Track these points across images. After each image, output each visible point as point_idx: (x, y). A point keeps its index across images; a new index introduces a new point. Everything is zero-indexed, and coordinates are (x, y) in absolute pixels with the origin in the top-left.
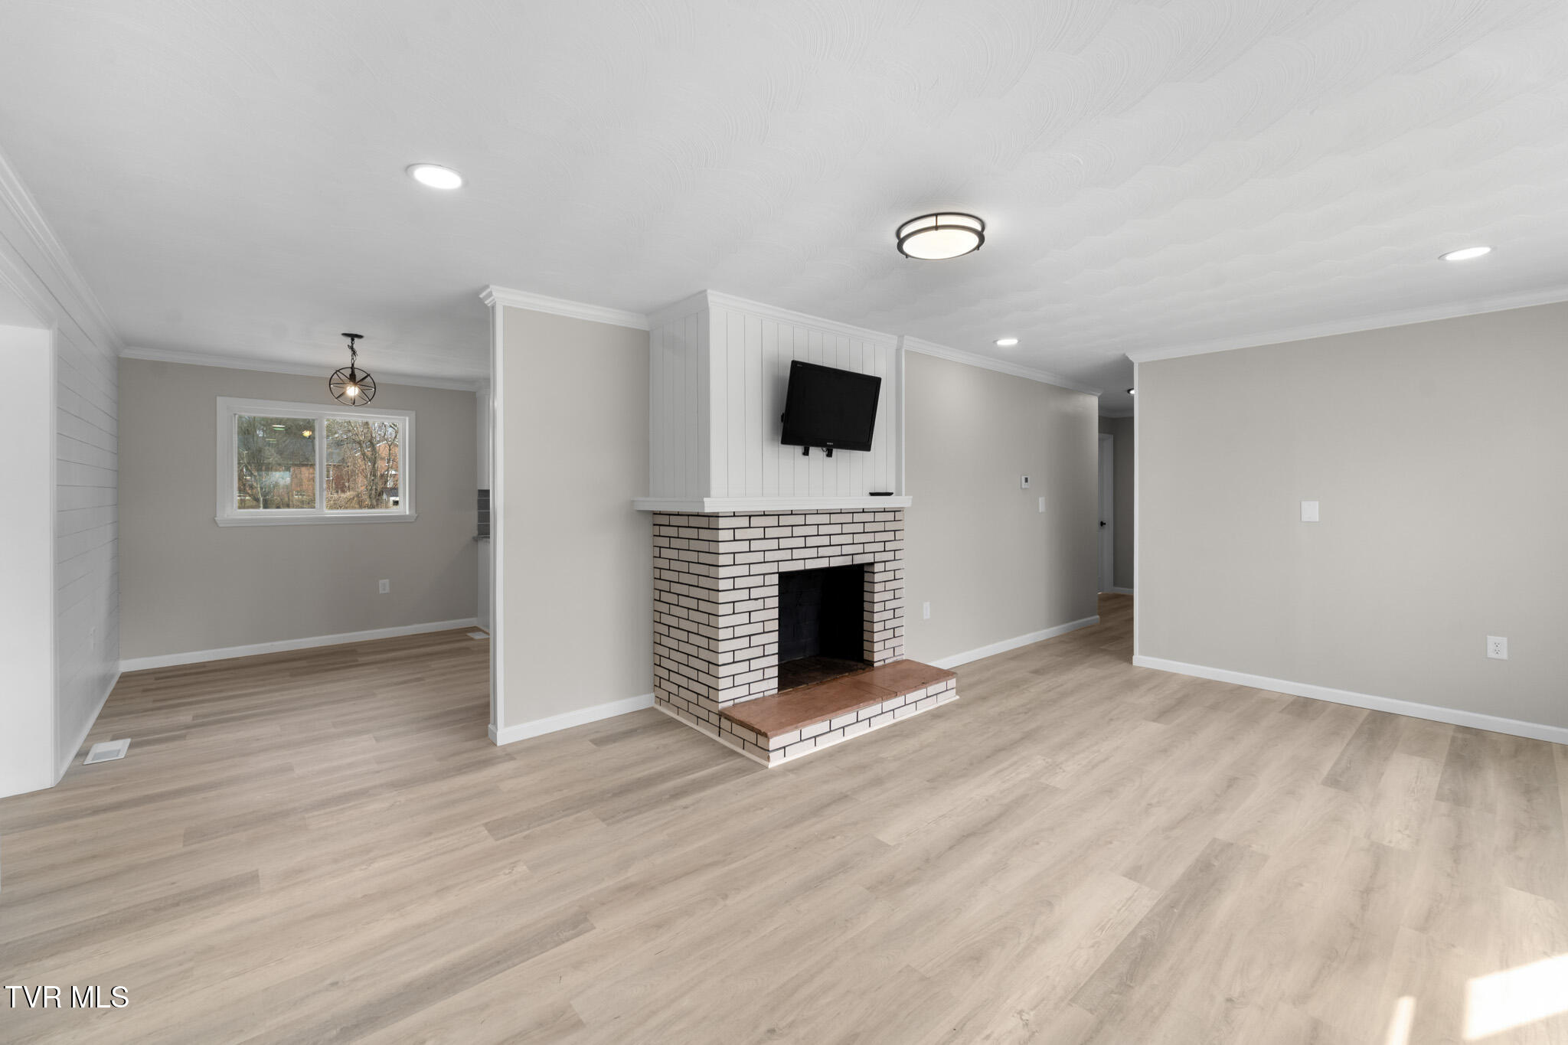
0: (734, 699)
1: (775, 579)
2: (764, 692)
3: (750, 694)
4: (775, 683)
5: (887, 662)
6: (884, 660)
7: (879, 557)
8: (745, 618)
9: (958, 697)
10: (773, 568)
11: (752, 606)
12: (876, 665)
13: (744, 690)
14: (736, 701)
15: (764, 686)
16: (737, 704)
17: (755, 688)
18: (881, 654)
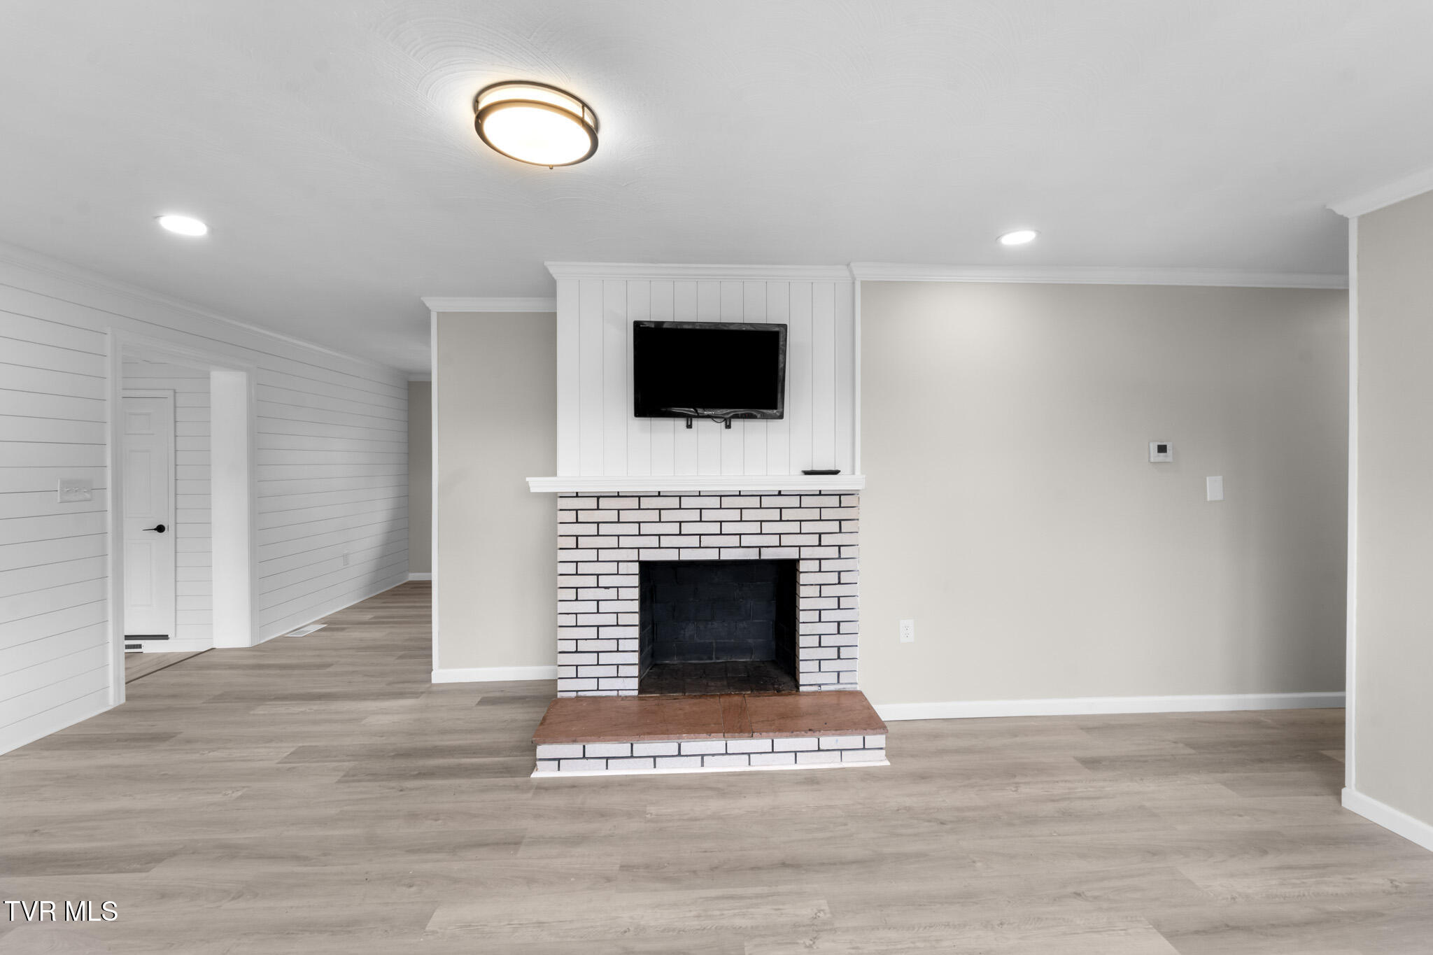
0: (577, 691)
1: (635, 568)
2: (618, 690)
3: (598, 690)
4: (634, 684)
5: (824, 688)
6: (820, 685)
7: (805, 553)
8: (592, 607)
9: (887, 763)
10: (633, 555)
11: (601, 594)
12: (802, 689)
13: (592, 684)
14: (580, 693)
15: (618, 684)
16: (581, 697)
17: (604, 684)
18: (809, 675)
